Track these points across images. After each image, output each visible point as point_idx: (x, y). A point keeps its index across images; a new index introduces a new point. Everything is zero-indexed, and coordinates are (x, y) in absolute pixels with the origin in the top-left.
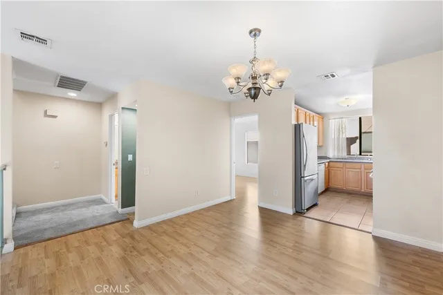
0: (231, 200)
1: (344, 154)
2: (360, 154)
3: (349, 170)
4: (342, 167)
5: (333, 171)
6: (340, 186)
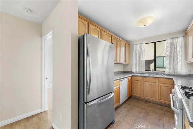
0: (42, 113)
1: (144, 70)
2: (155, 70)
3: (147, 83)
4: (141, 81)
5: (135, 83)
6: (139, 95)
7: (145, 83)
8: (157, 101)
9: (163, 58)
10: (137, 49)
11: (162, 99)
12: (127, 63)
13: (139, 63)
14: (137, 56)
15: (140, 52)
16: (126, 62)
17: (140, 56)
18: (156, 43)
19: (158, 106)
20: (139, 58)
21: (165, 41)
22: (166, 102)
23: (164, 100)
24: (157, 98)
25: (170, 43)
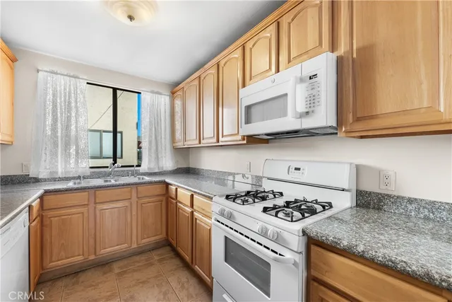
4: (86, 203)
5: (56, 219)
6: (79, 255)
7: (99, 207)
8: (135, 246)
9: (99, 133)
10: (55, 90)
11: (145, 236)
13: (66, 144)
15: (69, 103)
17: (69, 118)
18: (118, 91)
19: (137, 258)
20: (68, 127)
21: (140, 93)
22: (153, 239)
23: (148, 238)
24: (134, 239)
25: (149, 101)
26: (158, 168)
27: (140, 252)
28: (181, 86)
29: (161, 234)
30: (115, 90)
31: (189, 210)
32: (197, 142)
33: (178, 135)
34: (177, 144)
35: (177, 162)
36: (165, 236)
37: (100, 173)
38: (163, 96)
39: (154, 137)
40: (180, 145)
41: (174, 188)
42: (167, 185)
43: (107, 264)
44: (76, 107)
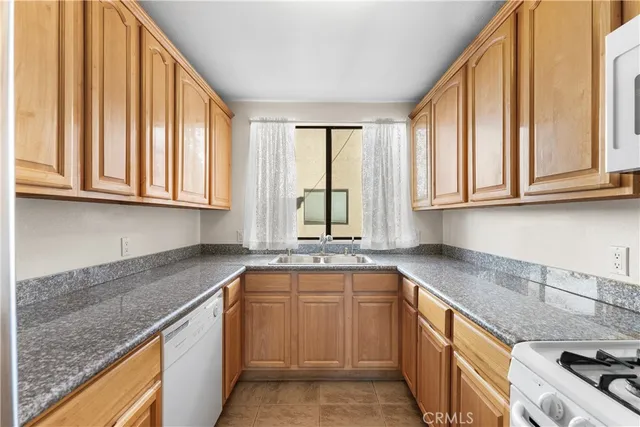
3: (310, 297)
4: (287, 290)
5: (258, 305)
6: (280, 360)
7: (302, 297)
8: (348, 367)
10: (265, 142)
11: (365, 357)
12: (217, 203)
13: (274, 208)
14: (264, 173)
15: (277, 156)
16: (214, 202)
17: (277, 175)
18: (332, 130)
19: (352, 388)
20: (275, 186)
21: (361, 128)
22: (376, 363)
23: (369, 360)
24: (348, 356)
25: (374, 137)
26: (388, 243)
27: (357, 378)
28: (426, 99)
29: (390, 359)
30: (329, 129)
31: (443, 341)
32: (460, 197)
33: (422, 188)
34: (419, 204)
35: (419, 235)
36: (396, 365)
37: (309, 246)
38: (396, 125)
39: (380, 194)
40: (425, 204)
41: (412, 285)
42: (401, 276)
43: (312, 381)
44: (285, 159)
